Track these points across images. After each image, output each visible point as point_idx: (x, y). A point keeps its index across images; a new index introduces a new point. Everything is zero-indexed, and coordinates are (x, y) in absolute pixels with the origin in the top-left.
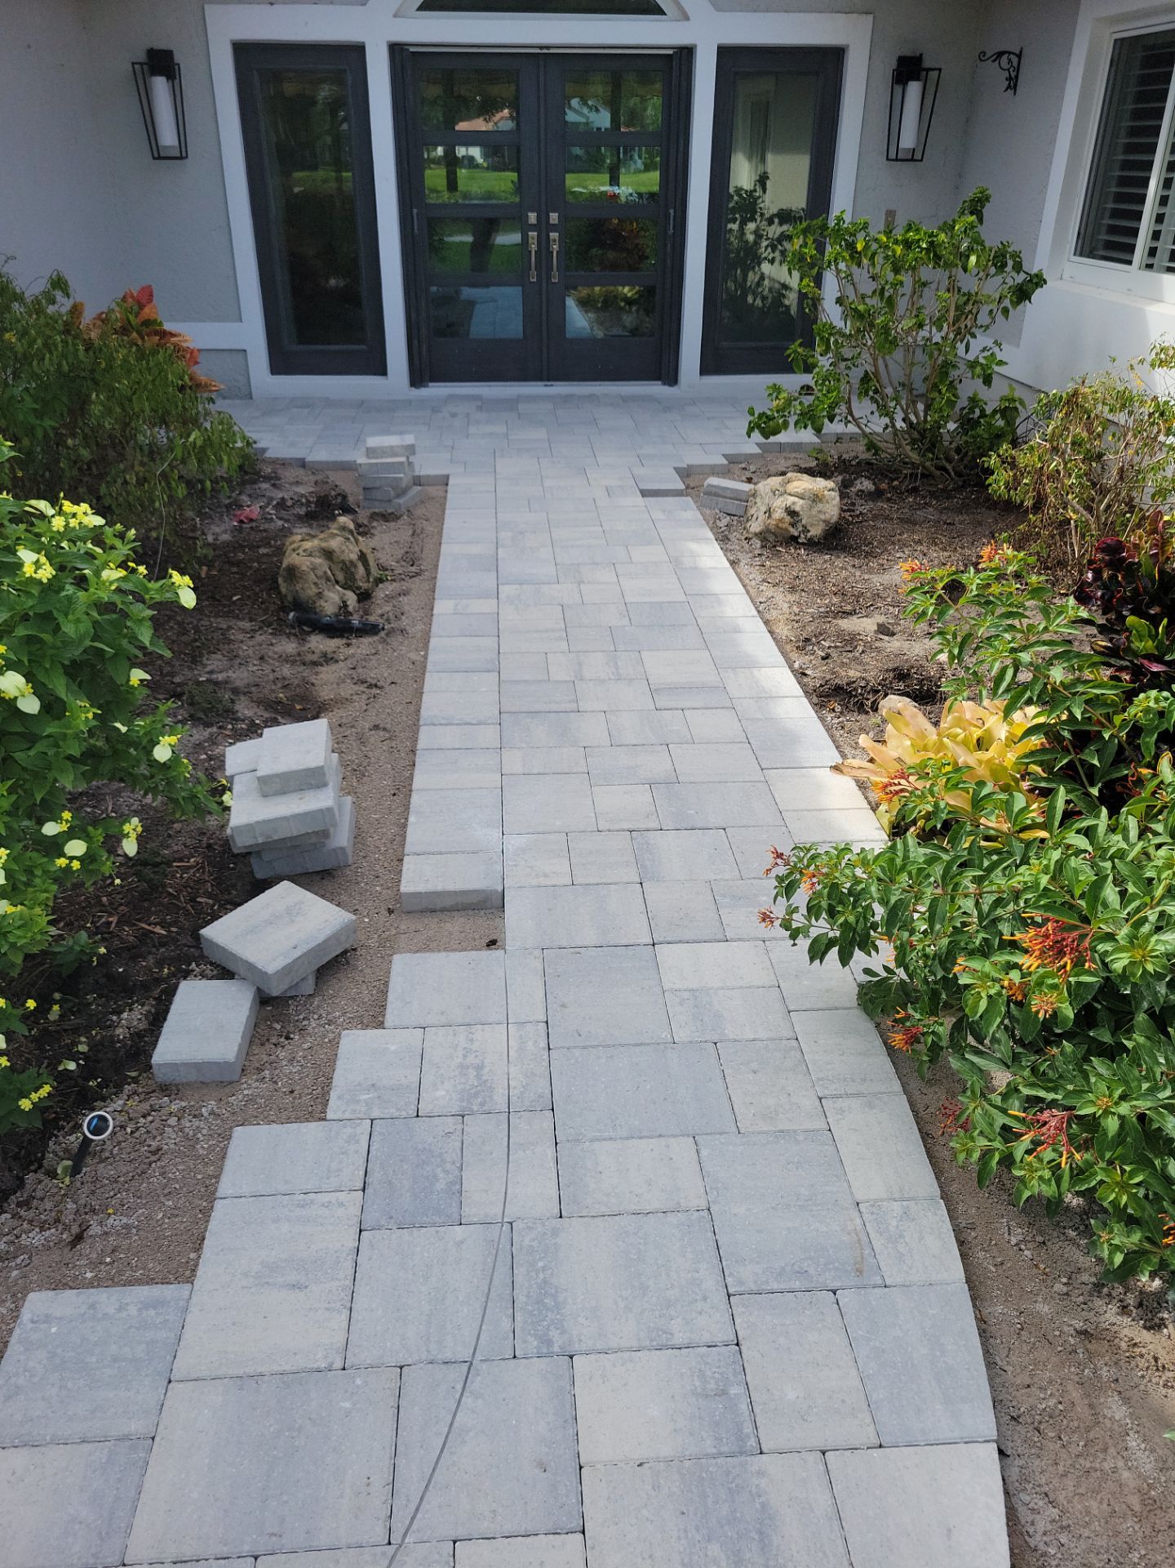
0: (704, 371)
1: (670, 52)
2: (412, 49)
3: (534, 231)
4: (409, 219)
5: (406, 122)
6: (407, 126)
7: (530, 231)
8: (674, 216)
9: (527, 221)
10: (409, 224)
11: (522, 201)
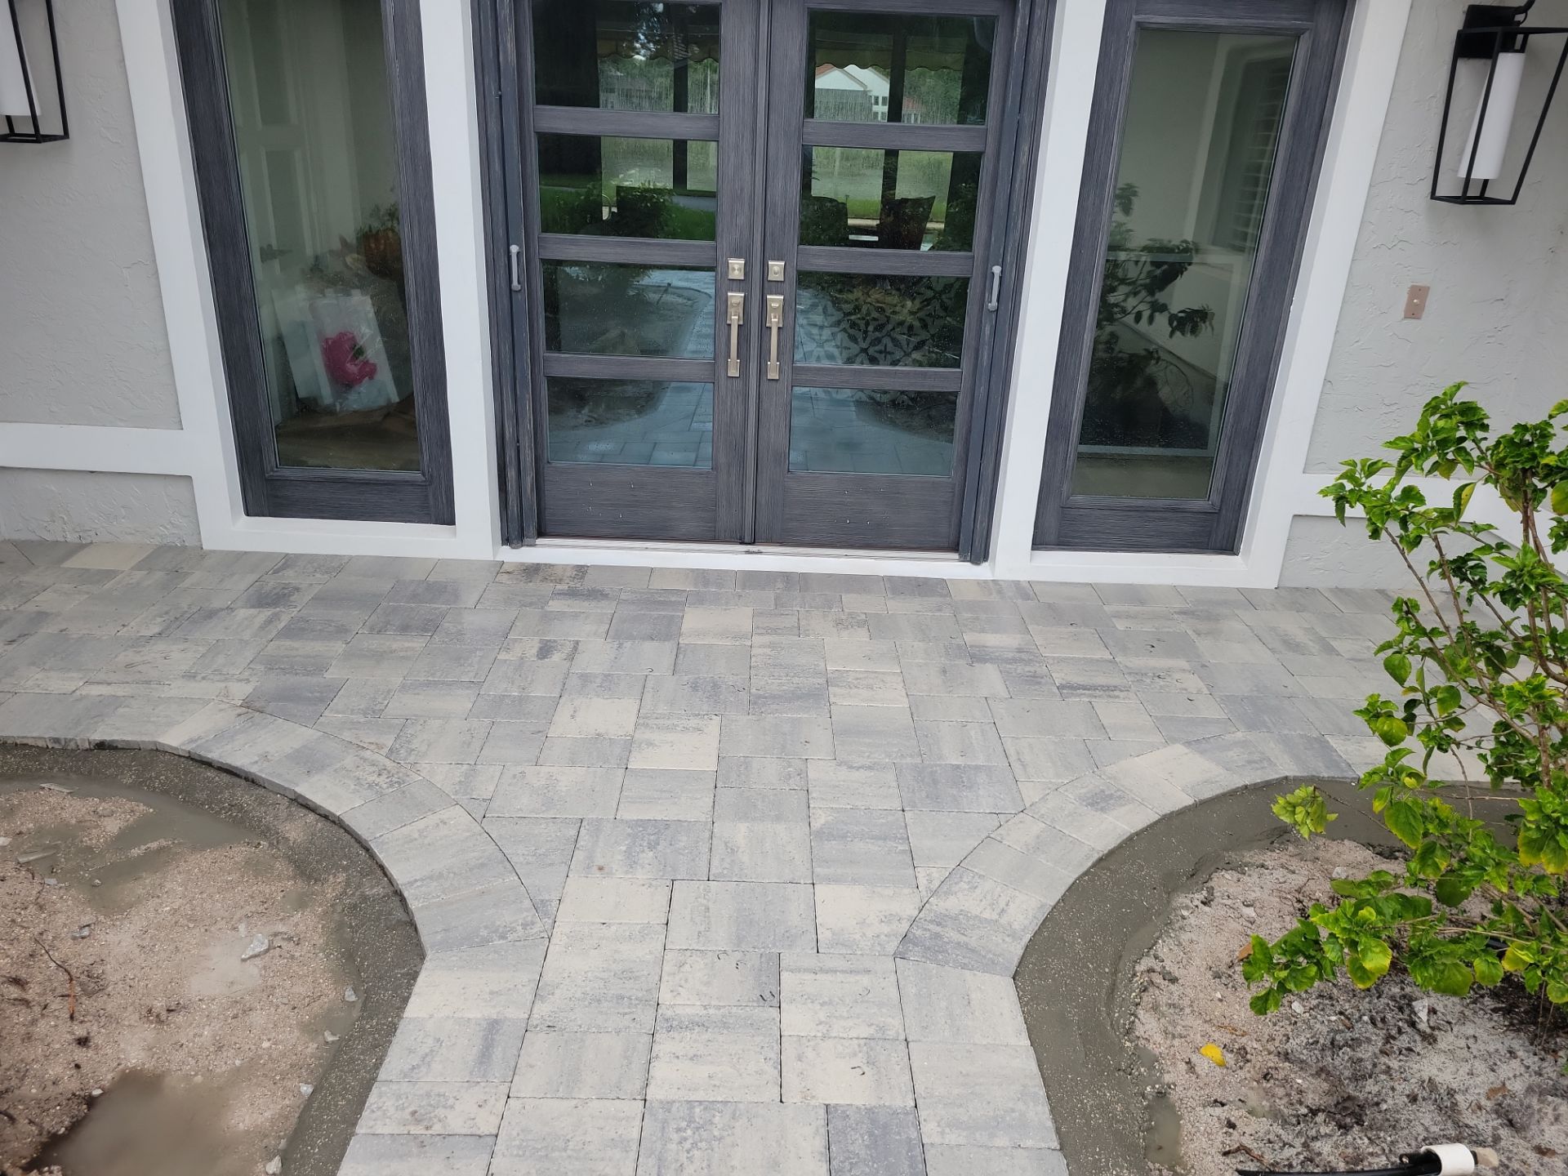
0: (1040, 542)
3: (739, 291)
4: (503, 261)
5: (500, 89)
6: (500, 96)
7: (732, 291)
8: (1001, 278)
9: (727, 273)
10: (502, 271)
11: (719, 240)
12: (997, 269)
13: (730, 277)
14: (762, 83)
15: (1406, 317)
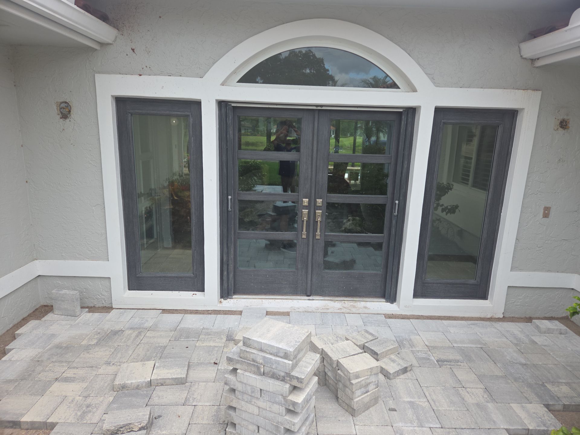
0: (416, 295)
1: (401, 110)
2: (233, 105)
3: (306, 209)
4: (225, 201)
5: (227, 146)
6: (227, 148)
7: (304, 209)
8: (398, 205)
9: (302, 204)
10: (225, 205)
11: (300, 192)
12: (397, 202)
13: (303, 205)
14: (315, 142)
15: (543, 217)
